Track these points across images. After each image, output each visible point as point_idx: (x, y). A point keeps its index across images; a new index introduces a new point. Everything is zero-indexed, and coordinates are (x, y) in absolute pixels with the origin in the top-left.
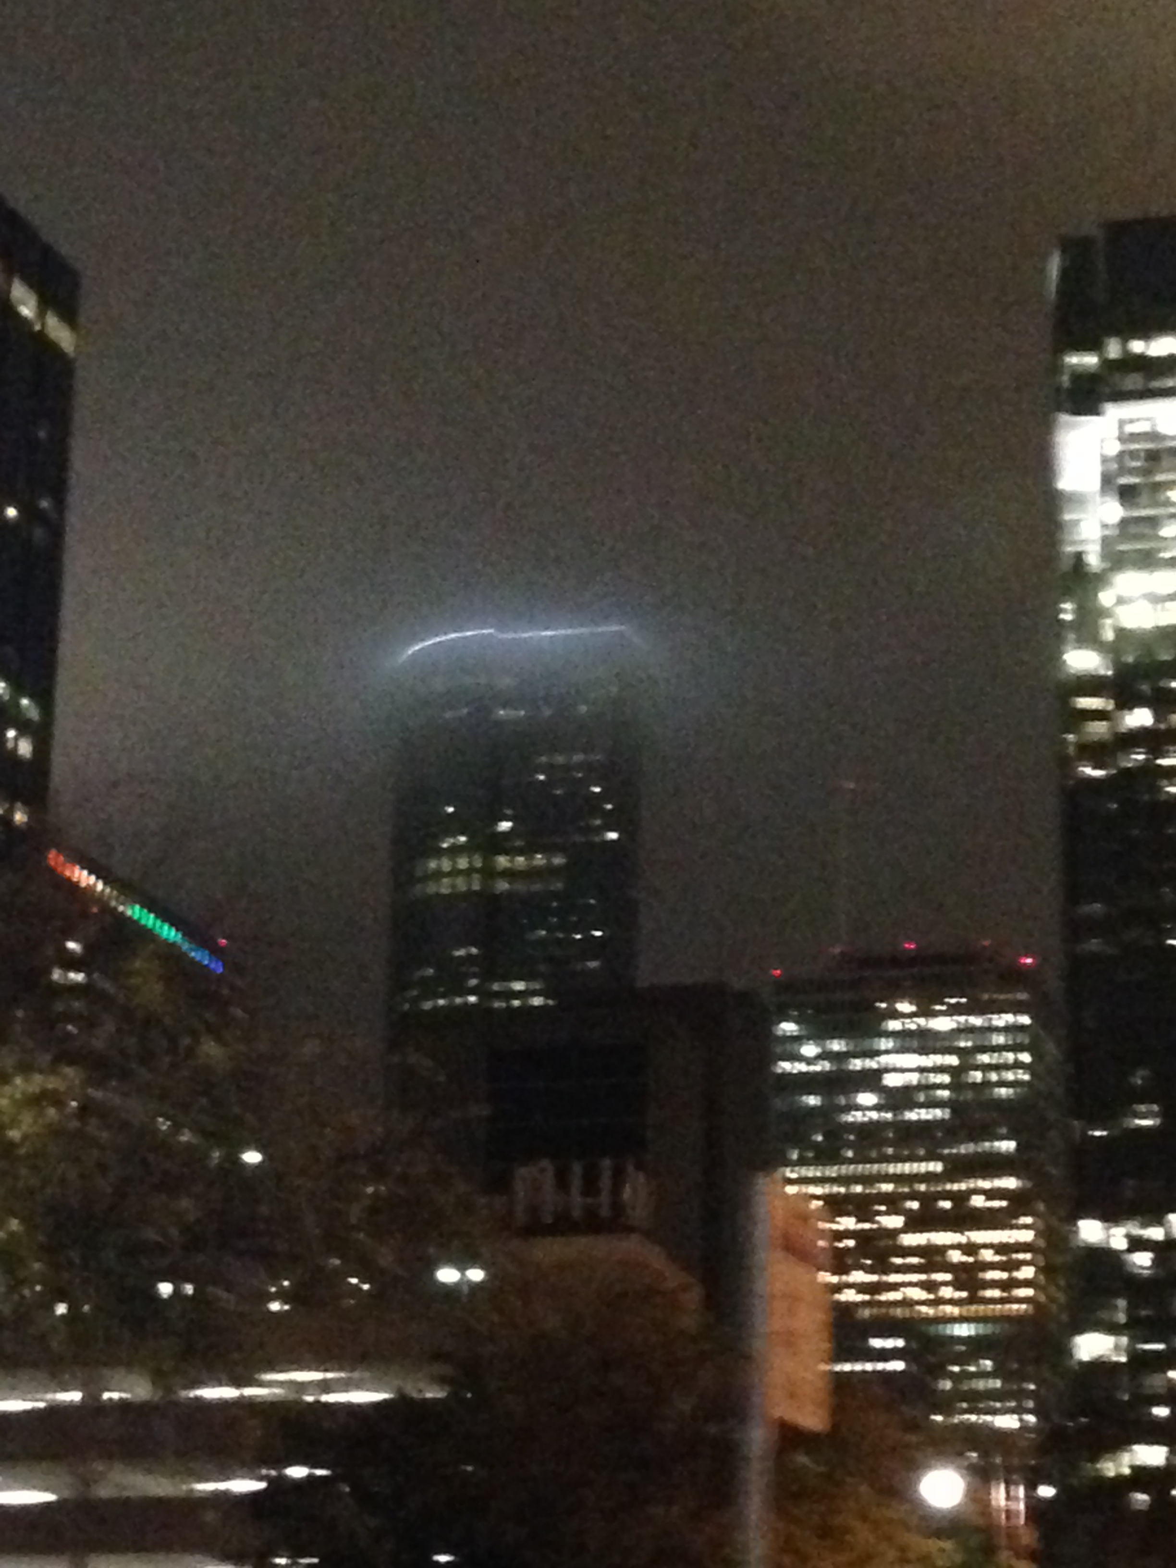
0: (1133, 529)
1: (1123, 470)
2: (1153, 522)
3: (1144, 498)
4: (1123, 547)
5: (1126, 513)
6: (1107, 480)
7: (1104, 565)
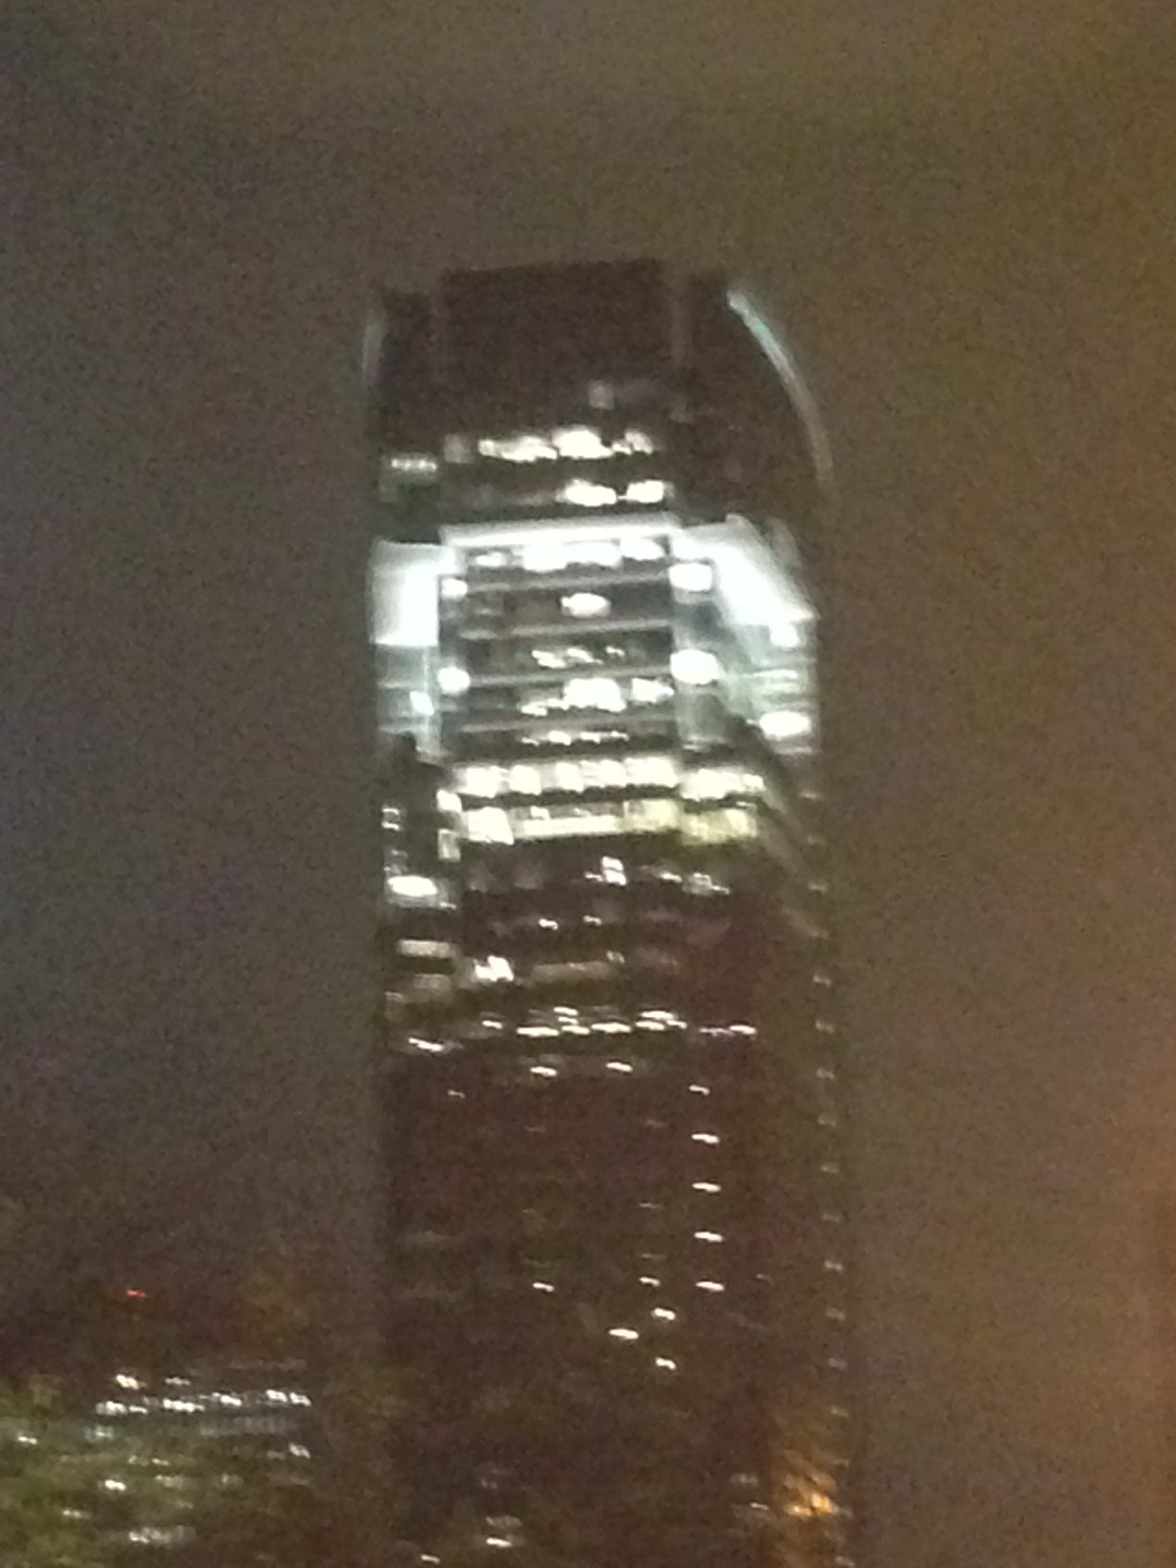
0: (482, 704)
1: (473, 621)
2: (512, 695)
3: (499, 662)
4: (468, 729)
5: (476, 680)
6: (446, 633)
7: (445, 753)
